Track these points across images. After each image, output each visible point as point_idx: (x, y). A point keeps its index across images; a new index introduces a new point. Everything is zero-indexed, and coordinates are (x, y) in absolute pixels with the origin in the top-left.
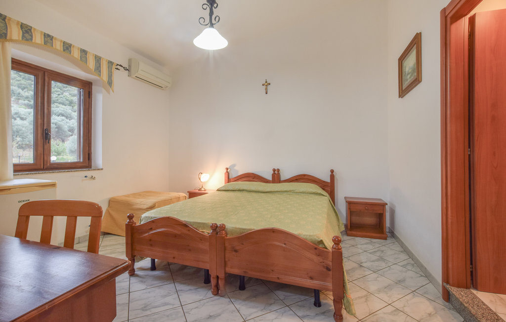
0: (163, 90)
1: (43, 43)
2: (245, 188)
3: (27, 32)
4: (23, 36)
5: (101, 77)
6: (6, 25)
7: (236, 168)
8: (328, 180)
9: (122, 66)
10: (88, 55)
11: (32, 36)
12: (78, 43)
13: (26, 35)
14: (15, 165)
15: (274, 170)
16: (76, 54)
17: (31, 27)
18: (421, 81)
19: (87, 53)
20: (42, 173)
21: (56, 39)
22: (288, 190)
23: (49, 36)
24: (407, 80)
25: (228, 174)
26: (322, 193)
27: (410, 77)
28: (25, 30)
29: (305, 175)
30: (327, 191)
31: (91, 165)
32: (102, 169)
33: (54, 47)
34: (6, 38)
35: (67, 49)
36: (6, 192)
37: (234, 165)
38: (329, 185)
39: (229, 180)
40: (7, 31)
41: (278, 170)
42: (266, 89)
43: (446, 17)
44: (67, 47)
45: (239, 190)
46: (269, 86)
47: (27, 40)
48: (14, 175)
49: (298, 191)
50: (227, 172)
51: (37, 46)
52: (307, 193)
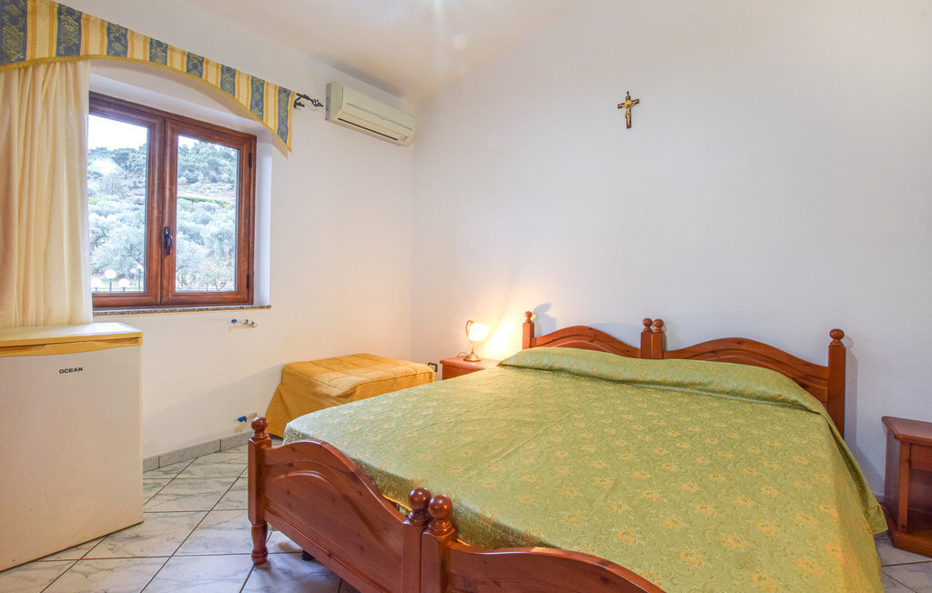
0: (399, 145)
1: (148, 59)
2: (566, 365)
3: (118, 39)
4: (110, 47)
5: (264, 120)
6: (80, 30)
7: (551, 313)
8: (823, 360)
9: (308, 98)
10: (236, 77)
11: (126, 47)
12: (216, 55)
13: (116, 45)
14: (95, 296)
15: (648, 323)
16: (213, 76)
17: (126, 30)
19: (234, 75)
20: (151, 312)
21: (172, 49)
22: (687, 381)
23: (159, 44)
25: (530, 326)
26: (801, 401)
28: (116, 37)
29: (740, 341)
30: (816, 394)
31: (253, 299)
32: (269, 307)
33: (168, 65)
34: (79, 54)
35: (195, 67)
36: (34, 351)
37: (546, 307)
38: (826, 375)
39: (532, 339)
40: (80, 40)
41: (660, 323)
42: (629, 118)
44: (195, 64)
45: (551, 370)
46: (635, 109)
47: (117, 54)
48: (94, 315)
49: (718, 388)
50: (529, 321)
51: (136, 65)
52: (749, 396)
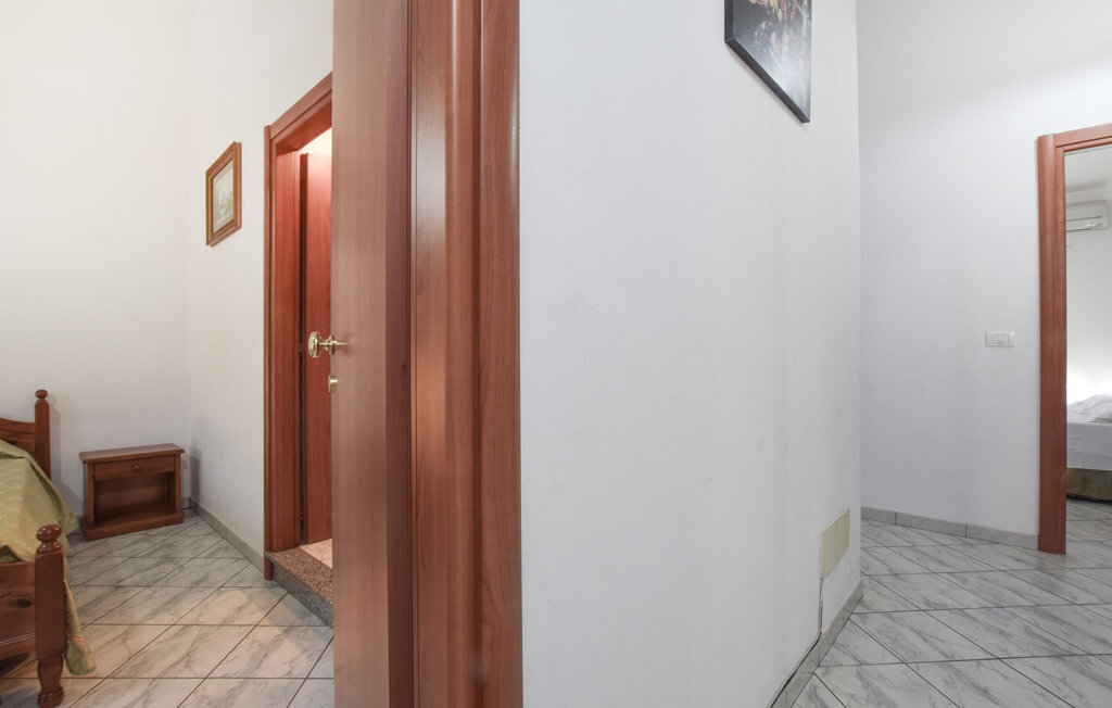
8: (29, 417)
18: (240, 227)
24: (220, 217)
27: (225, 214)
30: (23, 446)
38: (33, 429)
43: (271, 141)
